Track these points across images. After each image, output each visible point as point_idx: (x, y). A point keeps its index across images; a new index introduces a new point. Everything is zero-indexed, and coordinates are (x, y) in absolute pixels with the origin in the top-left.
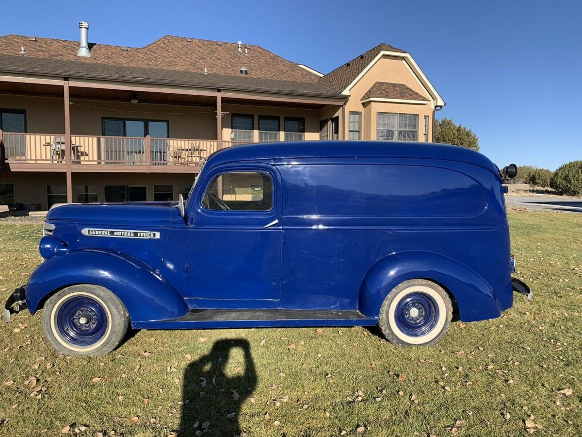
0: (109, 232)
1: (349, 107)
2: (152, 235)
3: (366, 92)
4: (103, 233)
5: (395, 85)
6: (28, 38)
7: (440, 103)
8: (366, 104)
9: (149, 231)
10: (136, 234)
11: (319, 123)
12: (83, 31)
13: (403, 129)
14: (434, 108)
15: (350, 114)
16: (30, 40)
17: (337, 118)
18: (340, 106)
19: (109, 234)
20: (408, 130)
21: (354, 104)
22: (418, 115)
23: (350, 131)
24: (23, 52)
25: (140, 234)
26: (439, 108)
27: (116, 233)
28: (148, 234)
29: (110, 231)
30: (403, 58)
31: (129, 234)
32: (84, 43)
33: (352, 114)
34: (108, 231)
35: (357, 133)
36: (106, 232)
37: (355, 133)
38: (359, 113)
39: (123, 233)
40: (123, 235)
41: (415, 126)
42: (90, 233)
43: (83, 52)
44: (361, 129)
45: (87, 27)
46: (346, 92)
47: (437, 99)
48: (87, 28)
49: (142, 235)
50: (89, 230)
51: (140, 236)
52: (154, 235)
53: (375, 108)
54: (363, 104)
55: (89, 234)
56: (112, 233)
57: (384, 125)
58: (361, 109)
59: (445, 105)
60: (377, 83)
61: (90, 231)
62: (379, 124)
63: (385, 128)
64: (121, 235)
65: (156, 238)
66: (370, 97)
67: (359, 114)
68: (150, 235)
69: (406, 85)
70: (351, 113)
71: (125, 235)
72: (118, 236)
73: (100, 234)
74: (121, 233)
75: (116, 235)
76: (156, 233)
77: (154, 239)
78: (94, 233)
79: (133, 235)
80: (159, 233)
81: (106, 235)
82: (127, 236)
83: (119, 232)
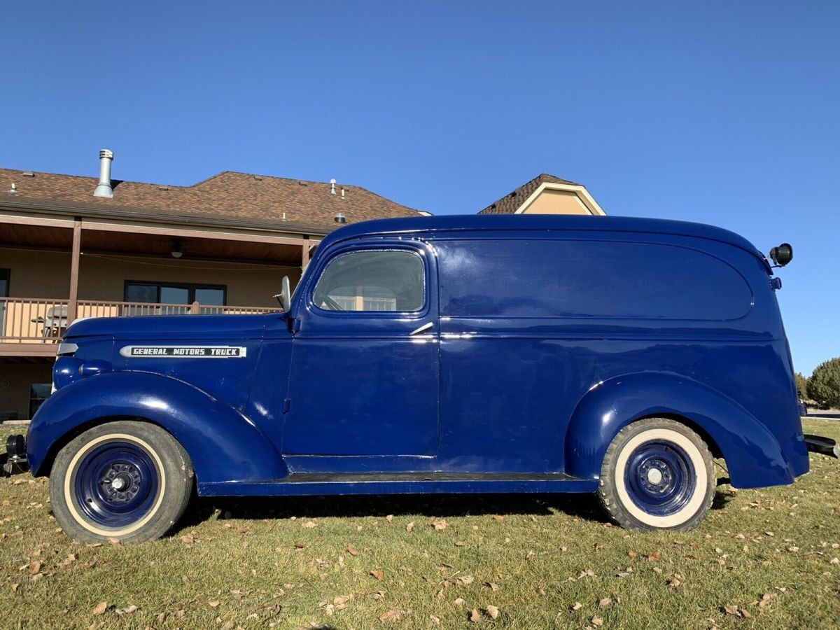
0: (165, 350)
2: (234, 352)
4: (155, 352)
6: (22, 172)
9: (230, 346)
10: (208, 352)
12: (105, 162)
16: (25, 176)
19: (164, 353)
24: (13, 191)
25: (215, 352)
27: (176, 351)
28: (228, 350)
29: (167, 349)
30: (574, 193)
31: (197, 352)
32: (105, 179)
34: (163, 349)
36: (161, 350)
39: (187, 350)
40: (187, 353)
42: (135, 353)
43: (103, 191)
45: (111, 156)
48: (111, 159)
49: (218, 353)
50: (133, 349)
51: (215, 355)
52: (238, 352)
55: (132, 354)
56: (170, 351)
61: (135, 350)
64: (185, 354)
65: (240, 356)
68: (230, 352)
72: (179, 355)
73: (149, 353)
74: (185, 351)
75: (176, 355)
76: (240, 348)
77: (238, 358)
78: (140, 353)
79: (203, 353)
80: (245, 348)
81: (160, 355)
82: (194, 355)
83: (181, 349)
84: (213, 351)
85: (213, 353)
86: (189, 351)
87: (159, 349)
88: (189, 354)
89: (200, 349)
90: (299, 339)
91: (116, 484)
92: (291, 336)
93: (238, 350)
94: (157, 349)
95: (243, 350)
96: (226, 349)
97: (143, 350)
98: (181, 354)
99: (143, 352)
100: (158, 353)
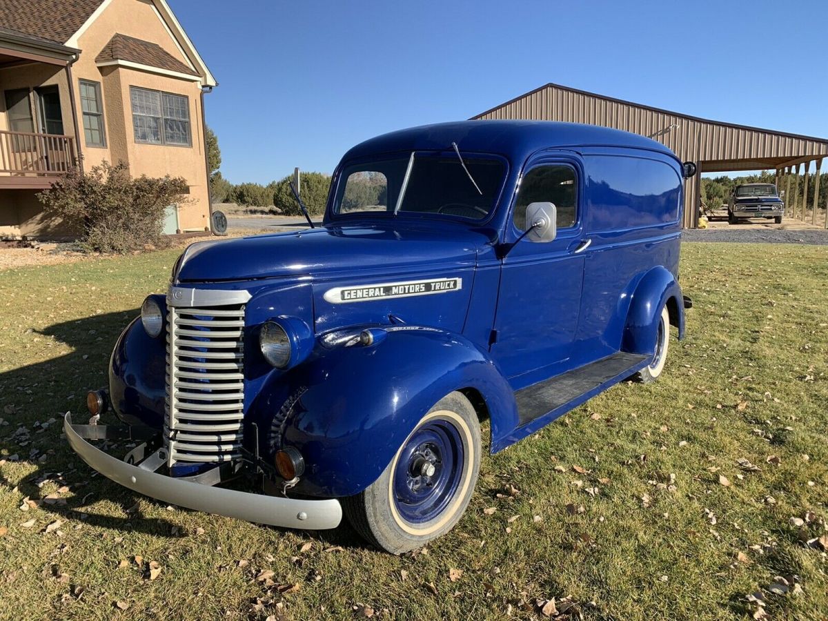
0: (382, 289)
1: (77, 71)
3: (102, 48)
4: (371, 293)
5: (146, 45)
7: (211, 82)
8: (105, 71)
9: (448, 278)
10: (428, 287)
11: (3, 93)
13: (169, 117)
14: (201, 88)
15: (81, 83)
17: (56, 87)
18: (61, 67)
19: (382, 294)
20: (175, 118)
21: (85, 69)
22: (187, 97)
23: (85, 114)
25: (435, 286)
26: (208, 89)
27: (394, 290)
28: (447, 283)
29: (384, 288)
31: (417, 289)
33: (85, 84)
34: (379, 288)
35: (95, 118)
36: (377, 290)
37: (91, 117)
38: (95, 84)
39: (407, 287)
40: (407, 291)
41: (186, 113)
42: (346, 297)
44: (102, 111)
46: (72, 43)
47: (205, 74)
49: (437, 287)
50: (343, 292)
51: (435, 290)
52: (455, 284)
53: (128, 78)
54: (100, 69)
55: (343, 298)
56: (388, 290)
57: (141, 107)
58: (98, 77)
59: (217, 84)
60: (117, 35)
61: (346, 293)
62: (134, 106)
64: (405, 293)
65: (457, 289)
66: (117, 59)
67: (94, 86)
68: (449, 285)
69: (161, 46)
70: (83, 82)
71: (411, 291)
72: (398, 294)
73: (364, 296)
74: (405, 289)
75: (395, 294)
76: (457, 279)
77: (456, 291)
78: (352, 297)
79: (424, 289)
80: (461, 279)
81: (377, 296)
82: (415, 292)
83: (400, 287)
84: (433, 285)
85: (433, 289)
86: (409, 288)
87: (375, 288)
88: (409, 292)
89: (420, 284)
90: (505, 264)
91: (431, 471)
92: (500, 262)
93: (455, 281)
94: (373, 290)
95: (459, 281)
96: (445, 282)
97: (356, 293)
98: (400, 292)
99: (356, 296)
100: (374, 294)
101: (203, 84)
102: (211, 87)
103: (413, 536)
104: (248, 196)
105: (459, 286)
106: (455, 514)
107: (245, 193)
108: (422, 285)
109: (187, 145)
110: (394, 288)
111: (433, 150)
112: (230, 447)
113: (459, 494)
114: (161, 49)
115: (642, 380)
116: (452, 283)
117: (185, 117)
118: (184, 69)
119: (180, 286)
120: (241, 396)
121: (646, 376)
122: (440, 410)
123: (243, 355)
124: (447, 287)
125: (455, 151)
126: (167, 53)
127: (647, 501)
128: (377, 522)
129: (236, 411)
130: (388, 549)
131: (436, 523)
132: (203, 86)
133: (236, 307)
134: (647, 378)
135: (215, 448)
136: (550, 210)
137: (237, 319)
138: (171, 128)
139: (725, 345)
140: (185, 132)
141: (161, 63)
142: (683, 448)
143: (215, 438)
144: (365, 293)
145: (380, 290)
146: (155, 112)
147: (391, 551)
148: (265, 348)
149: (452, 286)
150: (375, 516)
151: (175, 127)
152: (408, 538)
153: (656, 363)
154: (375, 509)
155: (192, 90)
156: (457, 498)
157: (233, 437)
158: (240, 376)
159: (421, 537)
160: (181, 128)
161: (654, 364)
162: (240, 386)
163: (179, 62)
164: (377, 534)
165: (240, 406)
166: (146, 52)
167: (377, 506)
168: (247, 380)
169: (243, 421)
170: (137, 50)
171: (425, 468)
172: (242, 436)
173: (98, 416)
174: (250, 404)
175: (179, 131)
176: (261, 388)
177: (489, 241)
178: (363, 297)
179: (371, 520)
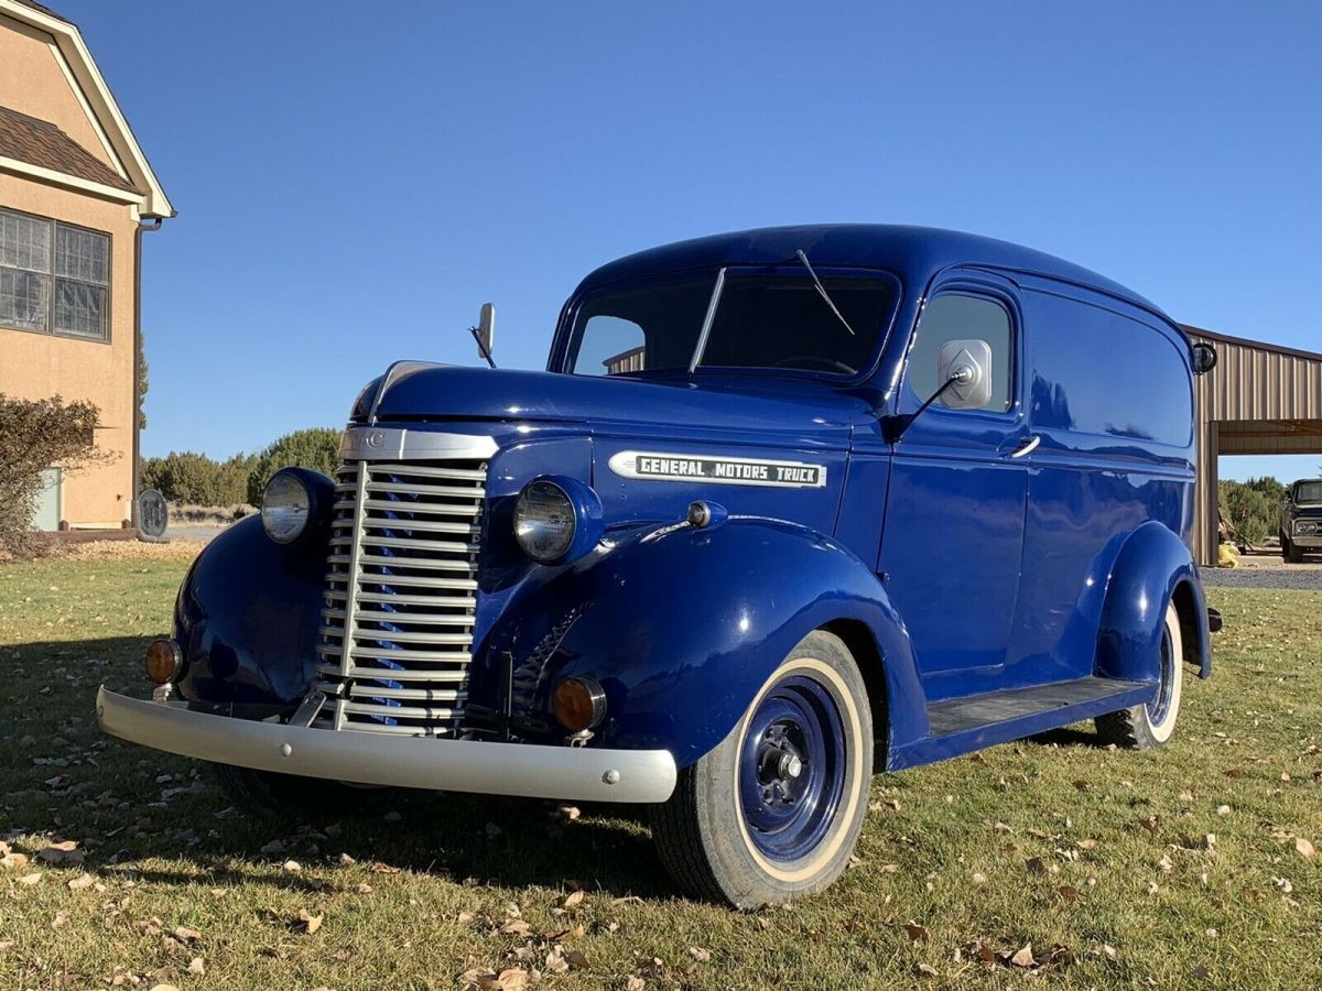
0: (699, 464)
2: (810, 476)
4: (683, 469)
5: (33, 124)
7: (161, 207)
9: (804, 463)
10: (772, 473)
13: (66, 276)
14: (138, 219)
19: (700, 473)
20: (78, 278)
22: (109, 235)
25: (783, 473)
26: (152, 222)
27: (719, 470)
28: (803, 471)
29: (704, 463)
30: (53, 37)
31: (755, 474)
34: (696, 461)
36: (692, 464)
39: (739, 467)
40: (738, 475)
41: (104, 269)
42: (643, 470)
47: (149, 190)
49: (787, 477)
50: (639, 459)
51: (783, 480)
52: (815, 475)
55: (639, 471)
56: (709, 468)
59: (174, 214)
61: (644, 461)
63: (13, 262)
64: (735, 477)
65: (818, 485)
68: (806, 475)
69: (61, 128)
71: (745, 476)
72: (725, 477)
73: (673, 471)
74: (735, 469)
75: (720, 477)
76: (818, 467)
77: (815, 489)
78: (653, 470)
79: (765, 475)
80: (825, 468)
81: (692, 475)
82: (751, 479)
83: (729, 466)
84: (780, 470)
85: (780, 478)
86: (742, 470)
87: (689, 461)
88: (742, 478)
89: (760, 465)
90: (898, 455)
91: (795, 769)
92: (888, 450)
93: (816, 471)
94: (686, 463)
95: (823, 471)
96: (801, 468)
97: (659, 464)
98: (728, 475)
99: (659, 469)
100: (687, 470)
101: (144, 211)
102: (159, 219)
103: (768, 876)
104: (183, 481)
105: (822, 482)
106: (834, 859)
107: (176, 476)
108: (763, 468)
109: (100, 336)
110: (718, 465)
111: (761, 265)
112: (446, 713)
113: (839, 825)
114: (60, 132)
115: (1134, 741)
116: (811, 473)
117: (100, 279)
118: (108, 177)
119: (376, 425)
120: (469, 620)
121: (1144, 735)
122: (811, 657)
123: (478, 547)
124: (802, 479)
125: (803, 264)
126: (75, 144)
127: (1168, 867)
128: (714, 832)
129: (457, 648)
130: (727, 892)
131: (803, 868)
132: (143, 217)
133: (472, 464)
134: (1144, 740)
135: (421, 713)
136: (979, 353)
137: (471, 484)
138: (69, 299)
139: (1290, 712)
140: (98, 307)
141: (63, 163)
142: (1223, 818)
143: (421, 694)
144: (673, 467)
145: (696, 465)
146: (38, 264)
147: (731, 898)
148: (524, 529)
149: (810, 478)
150: (711, 821)
151: (76, 298)
152: (762, 876)
153: (1161, 717)
154: (711, 805)
155: (121, 222)
156: (836, 832)
157: (451, 695)
158: (472, 584)
159: (780, 882)
160: (90, 300)
161: (1157, 717)
162: (470, 602)
163: (98, 162)
164: (711, 856)
165: (466, 639)
166: (31, 139)
167: (716, 801)
168: (482, 594)
169: (469, 667)
170: (12, 131)
171: (784, 760)
172: (466, 694)
173: (169, 686)
174: (482, 638)
175: (85, 306)
176: (502, 612)
177: (871, 409)
178: (669, 474)
179: (704, 826)
